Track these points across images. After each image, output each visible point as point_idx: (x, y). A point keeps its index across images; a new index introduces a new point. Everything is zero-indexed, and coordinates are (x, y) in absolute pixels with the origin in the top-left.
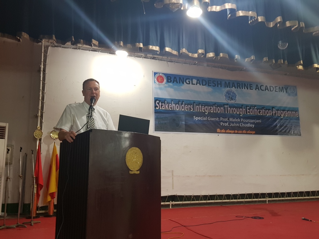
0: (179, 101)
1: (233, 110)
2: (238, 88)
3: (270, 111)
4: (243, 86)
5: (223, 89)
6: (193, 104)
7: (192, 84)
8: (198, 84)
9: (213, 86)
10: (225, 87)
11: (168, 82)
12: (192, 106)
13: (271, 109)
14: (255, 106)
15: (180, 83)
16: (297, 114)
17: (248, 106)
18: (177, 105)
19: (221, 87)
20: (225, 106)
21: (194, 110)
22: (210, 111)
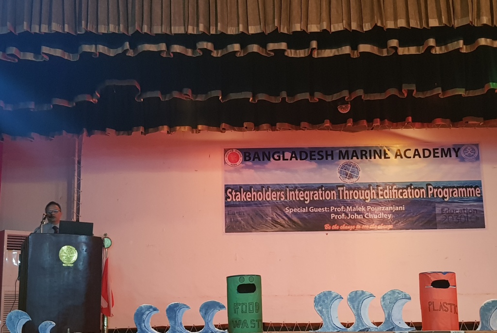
1: (352, 194)
2: (362, 158)
3: (423, 190)
4: (373, 154)
5: (336, 163)
7: (284, 159)
8: (294, 159)
9: (318, 159)
10: (340, 159)
12: (283, 192)
13: (425, 187)
14: (394, 184)
15: (263, 160)
16: (479, 192)
17: (381, 186)
18: (260, 193)
19: (332, 159)
20: (339, 188)
21: (286, 198)
22: (313, 198)
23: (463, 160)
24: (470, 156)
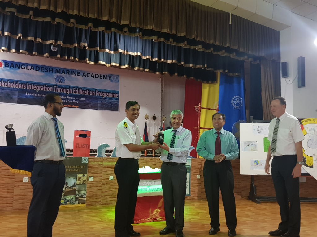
0: (14, 81)
1: (61, 90)
2: (67, 74)
3: (94, 92)
4: (72, 73)
5: (54, 74)
6: (26, 84)
7: (27, 69)
8: (32, 70)
9: (45, 71)
10: (56, 73)
11: (6, 66)
12: (25, 85)
13: (95, 91)
14: (81, 88)
15: (16, 68)
16: (118, 96)
17: (75, 88)
18: (12, 84)
19: (52, 72)
20: (54, 87)
21: (26, 88)
22: (41, 89)
23: (112, 81)
24: (115, 80)
